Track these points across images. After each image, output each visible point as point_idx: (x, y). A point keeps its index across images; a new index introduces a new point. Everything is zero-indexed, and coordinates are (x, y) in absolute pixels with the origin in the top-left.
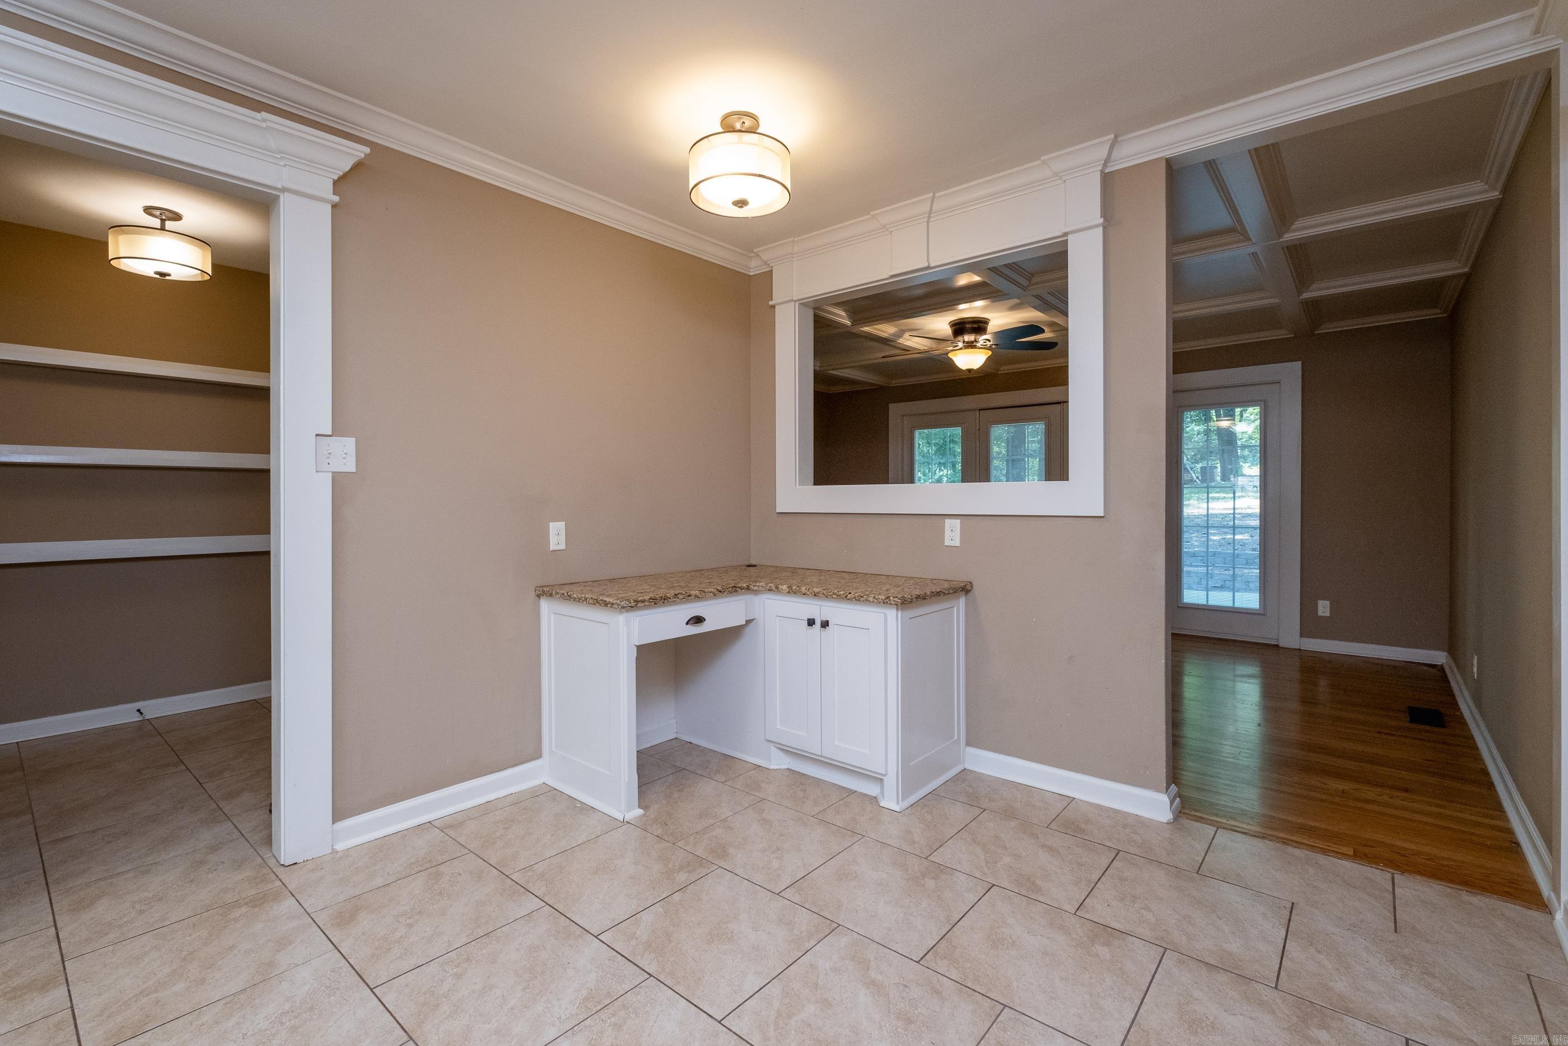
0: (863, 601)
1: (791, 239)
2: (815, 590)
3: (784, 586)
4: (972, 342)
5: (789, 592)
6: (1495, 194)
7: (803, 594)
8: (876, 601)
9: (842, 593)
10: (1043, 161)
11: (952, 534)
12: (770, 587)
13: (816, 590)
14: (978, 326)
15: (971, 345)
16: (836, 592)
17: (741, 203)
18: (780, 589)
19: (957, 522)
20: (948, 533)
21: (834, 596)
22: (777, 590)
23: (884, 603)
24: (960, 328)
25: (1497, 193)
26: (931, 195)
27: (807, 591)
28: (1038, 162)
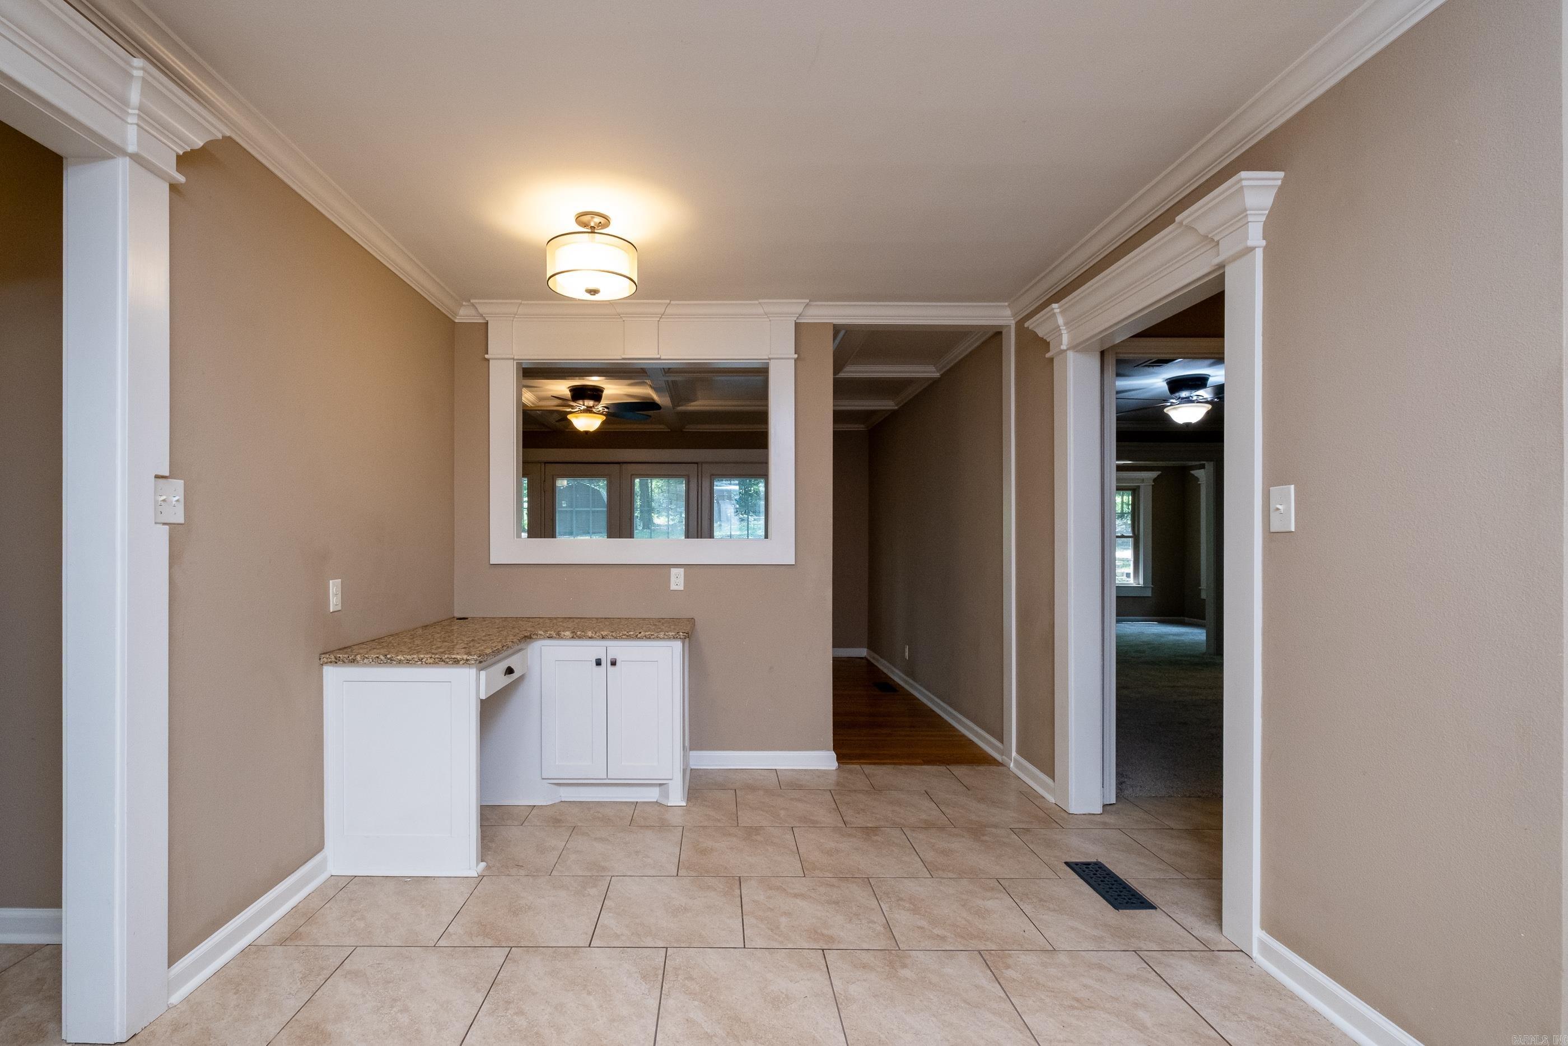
0: (653, 638)
1: (520, 301)
2: (602, 633)
3: (567, 632)
4: (591, 407)
5: (572, 637)
6: (937, 375)
7: (590, 638)
8: (666, 637)
9: (632, 633)
10: (759, 303)
11: (677, 581)
12: (550, 634)
13: (604, 633)
14: (595, 393)
15: (589, 410)
16: (626, 633)
17: (593, 292)
18: (562, 636)
19: (682, 571)
20: (673, 579)
21: (624, 637)
22: (559, 636)
23: (674, 638)
24: (579, 393)
25: (938, 374)
26: (668, 301)
27: (593, 635)
28: (757, 302)
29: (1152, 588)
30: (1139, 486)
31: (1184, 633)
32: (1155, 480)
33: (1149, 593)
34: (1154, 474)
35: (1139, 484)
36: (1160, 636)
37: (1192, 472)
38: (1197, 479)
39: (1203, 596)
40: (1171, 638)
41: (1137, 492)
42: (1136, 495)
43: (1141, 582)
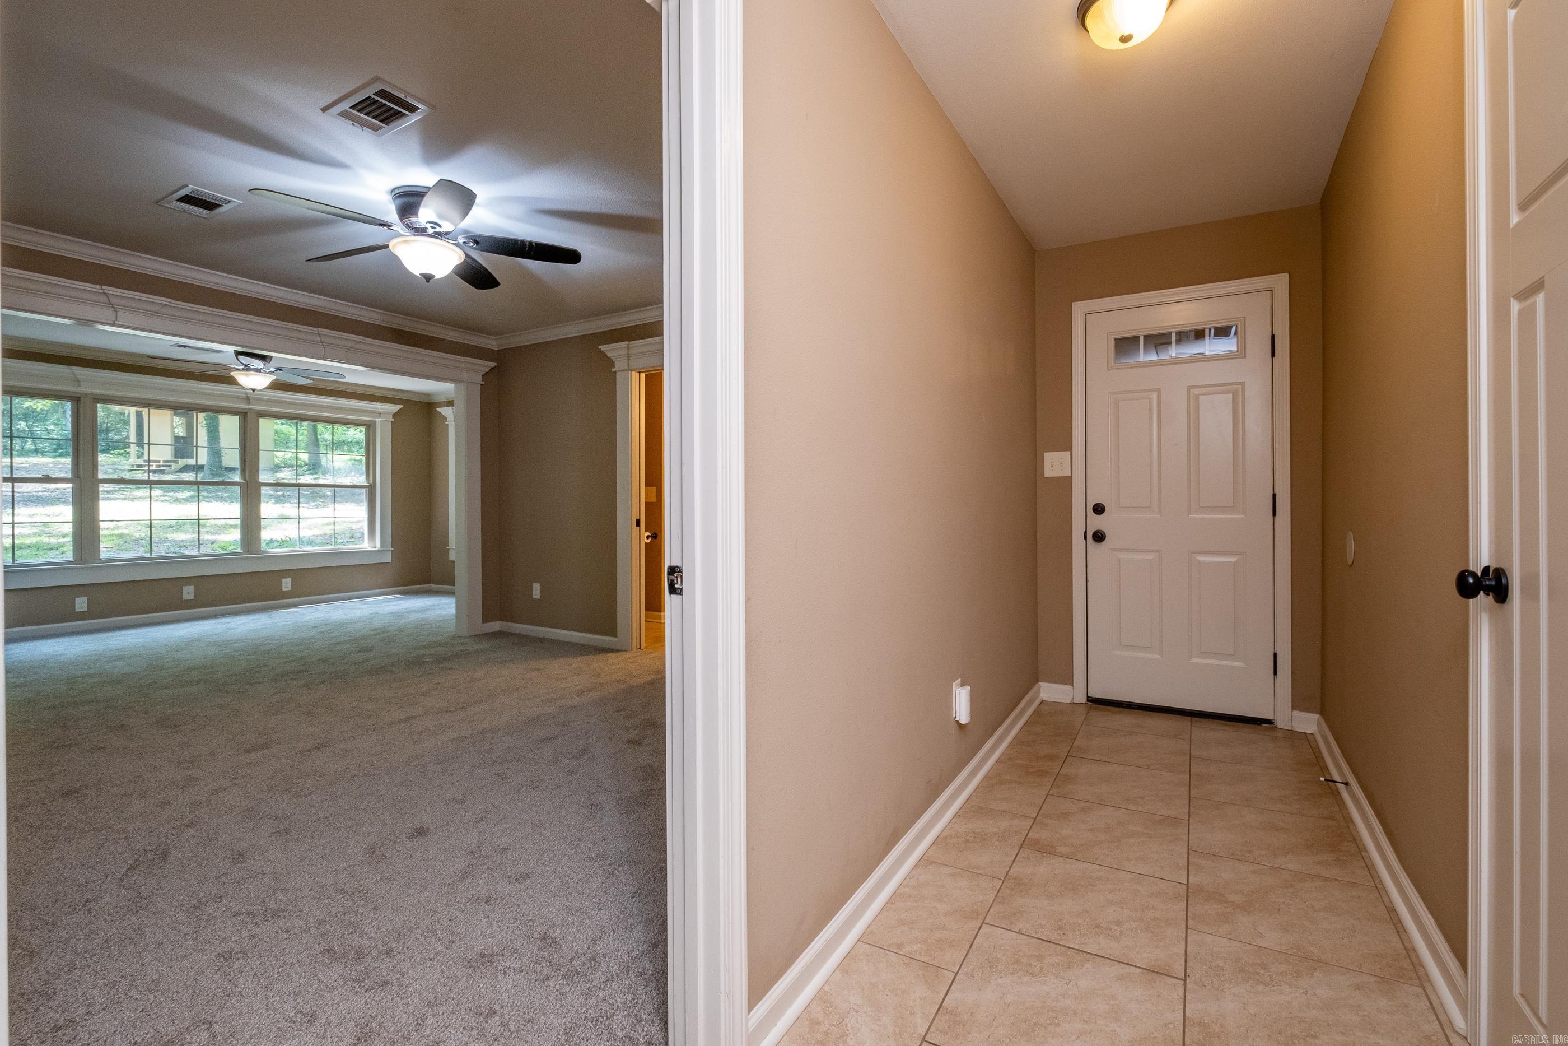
29: (392, 551)
30: (375, 421)
31: (430, 606)
32: (395, 415)
33: (388, 558)
34: (395, 408)
35: (374, 419)
36: (398, 615)
37: (439, 409)
38: (445, 418)
39: (452, 557)
40: (414, 617)
41: (371, 428)
42: (371, 431)
43: (378, 545)
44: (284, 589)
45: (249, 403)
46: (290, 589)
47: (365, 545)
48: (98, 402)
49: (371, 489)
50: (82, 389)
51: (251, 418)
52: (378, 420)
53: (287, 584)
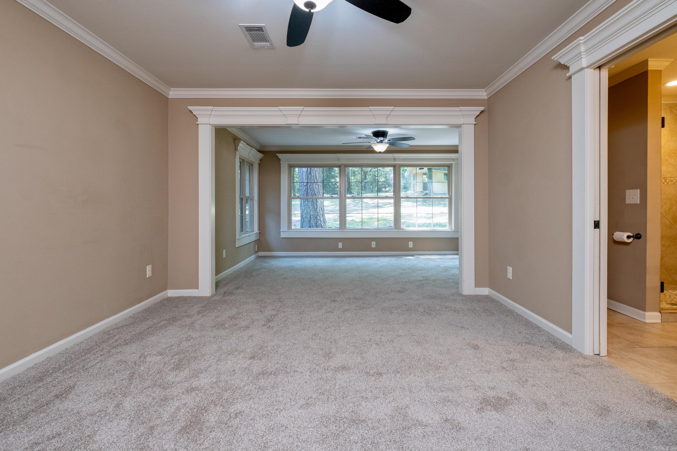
44: (410, 247)
45: (395, 161)
46: (412, 247)
47: (447, 229)
48: (346, 167)
49: (450, 199)
50: (341, 163)
51: (397, 167)
52: (453, 163)
53: (411, 245)
